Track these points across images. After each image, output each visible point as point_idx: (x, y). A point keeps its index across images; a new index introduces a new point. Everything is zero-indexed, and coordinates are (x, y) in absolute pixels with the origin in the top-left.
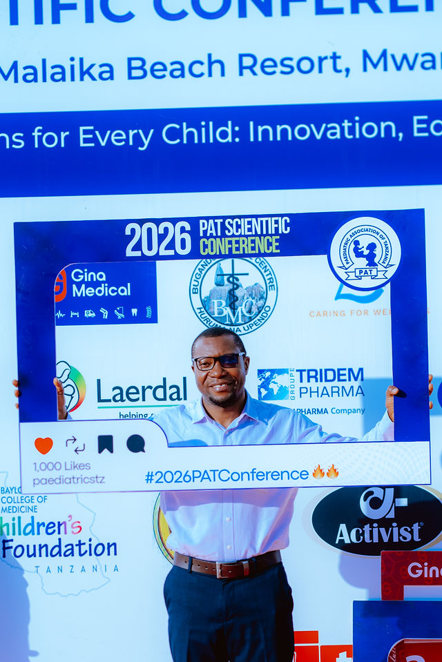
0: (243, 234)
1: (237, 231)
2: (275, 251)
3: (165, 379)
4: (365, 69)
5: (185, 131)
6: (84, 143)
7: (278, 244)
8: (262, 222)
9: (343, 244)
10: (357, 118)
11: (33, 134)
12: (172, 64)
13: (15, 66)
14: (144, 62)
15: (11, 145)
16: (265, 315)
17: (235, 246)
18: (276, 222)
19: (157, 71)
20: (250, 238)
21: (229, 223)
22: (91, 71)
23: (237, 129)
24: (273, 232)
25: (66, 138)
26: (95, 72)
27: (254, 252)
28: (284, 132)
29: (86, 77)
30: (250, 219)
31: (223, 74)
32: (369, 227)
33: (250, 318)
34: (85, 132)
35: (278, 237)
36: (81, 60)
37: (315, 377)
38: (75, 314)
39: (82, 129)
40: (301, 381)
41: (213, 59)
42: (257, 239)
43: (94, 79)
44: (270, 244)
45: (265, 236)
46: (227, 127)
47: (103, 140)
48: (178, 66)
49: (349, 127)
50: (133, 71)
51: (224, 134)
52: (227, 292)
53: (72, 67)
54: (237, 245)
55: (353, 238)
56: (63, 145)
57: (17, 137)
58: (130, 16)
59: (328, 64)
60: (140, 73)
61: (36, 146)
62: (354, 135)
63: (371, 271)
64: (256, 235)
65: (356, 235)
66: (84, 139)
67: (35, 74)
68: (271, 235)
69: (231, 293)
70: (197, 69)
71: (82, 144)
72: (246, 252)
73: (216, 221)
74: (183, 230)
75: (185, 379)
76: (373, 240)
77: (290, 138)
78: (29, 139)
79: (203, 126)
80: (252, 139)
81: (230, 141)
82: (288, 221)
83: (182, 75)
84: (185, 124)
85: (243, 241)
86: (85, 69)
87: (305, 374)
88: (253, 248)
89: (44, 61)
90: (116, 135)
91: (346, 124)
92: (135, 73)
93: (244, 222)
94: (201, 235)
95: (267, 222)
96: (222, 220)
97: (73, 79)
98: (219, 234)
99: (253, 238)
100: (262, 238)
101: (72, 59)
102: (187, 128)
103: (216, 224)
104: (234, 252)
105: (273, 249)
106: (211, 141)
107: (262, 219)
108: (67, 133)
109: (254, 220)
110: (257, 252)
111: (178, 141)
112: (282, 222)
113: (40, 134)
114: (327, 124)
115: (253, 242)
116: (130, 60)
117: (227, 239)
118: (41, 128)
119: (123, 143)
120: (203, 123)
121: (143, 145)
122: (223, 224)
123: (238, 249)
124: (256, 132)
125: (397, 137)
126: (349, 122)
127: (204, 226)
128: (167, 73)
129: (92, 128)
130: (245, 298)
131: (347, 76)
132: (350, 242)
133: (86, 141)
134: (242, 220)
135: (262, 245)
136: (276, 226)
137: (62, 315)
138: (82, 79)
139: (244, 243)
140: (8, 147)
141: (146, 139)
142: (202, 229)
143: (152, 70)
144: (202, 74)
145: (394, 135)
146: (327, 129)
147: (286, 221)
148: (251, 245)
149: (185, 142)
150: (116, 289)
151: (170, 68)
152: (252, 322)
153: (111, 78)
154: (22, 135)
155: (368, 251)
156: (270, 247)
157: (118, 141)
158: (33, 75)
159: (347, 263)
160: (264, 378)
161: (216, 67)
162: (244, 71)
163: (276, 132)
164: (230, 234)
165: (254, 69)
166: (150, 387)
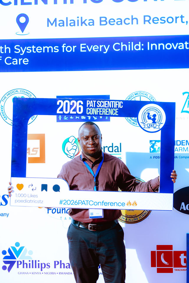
0: (104, 107)
1: (102, 106)
2: (116, 115)
3: (113, 144)
5: (122, 46)
6: (82, 50)
7: (117, 112)
8: (112, 103)
9: (143, 114)
11: (62, 47)
12: (117, 19)
13: (55, 20)
14: (106, 19)
15: (53, 51)
17: (100, 111)
18: (117, 103)
19: (111, 22)
20: (107, 109)
21: (99, 102)
22: (85, 22)
23: (143, 45)
24: (116, 107)
25: (75, 48)
26: (87, 22)
27: (108, 114)
28: (161, 46)
29: (83, 24)
31: (137, 23)
32: (153, 108)
34: (83, 46)
35: (118, 109)
36: (82, 18)
38: (78, 117)
39: (81, 45)
41: (133, 18)
42: (109, 109)
43: (86, 25)
44: (114, 112)
45: (112, 108)
46: (139, 44)
47: (90, 49)
48: (120, 20)
49: (187, 44)
51: (137, 47)
53: (78, 20)
54: (101, 111)
55: (147, 111)
56: (74, 51)
57: (56, 48)
59: (179, 20)
60: (105, 23)
61: (63, 51)
63: (154, 125)
64: (109, 108)
65: (149, 111)
67: (63, 23)
68: (115, 108)
70: (127, 21)
71: (81, 51)
72: (105, 114)
73: (93, 101)
74: (80, 104)
75: (121, 144)
77: (164, 49)
78: (60, 49)
80: (148, 49)
81: (140, 50)
82: (122, 103)
83: (121, 24)
84: (122, 43)
86: (83, 21)
88: (108, 113)
89: (67, 18)
90: (95, 47)
92: (102, 23)
94: (87, 106)
95: (114, 103)
96: (96, 101)
97: (78, 25)
98: (94, 106)
99: (108, 109)
100: (112, 109)
101: (78, 17)
102: (123, 44)
103: (93, 102)
104: (100, 114)
106: (132, 50)
107: (112, 102)
108: (76, 46)
109: (109, 102)
110: (109, 114)
111: (119, 50)
112: (120, 103)
113: (65, 47)
114: (179, 43)
115: (108, 110)
116: (101, 18)
117: (97, 109)
118: (65, 44)
119: (98, 50)
120: (129, 43)
121: (105, 51)
122: (96, 103)
123: (101, 113)
124: (150, 46)
126: (187, 42)
127: (88, 103)
128: (115, 23)
129: (85, 44)
131: (187, 24)
132: (146, 113)
133: (83, 49)
134: (104, 101)
135: (111, 112)
136: (117, 105)
137: (73, 118)
138: (82, 25)
139: (104, 111)
140: (52, 52)
141: (107, 48)
142: (88, 104)
143: (109, 22)
144: (129, 23)
146: (178, 45)
147: (121, 103)
148: (107, 112)
149: (122, 50)
151: (116, 21)
153: (93, 25)
154: (58, 47)
156: (115, 113)
157: (95, 49)
158: (62, 24)
159: (145, 121)
160: (152, 144)
161: (135, 21)
162: (146, 22)
163: (158, 46)
164: (99, 107)
165: (150, 21)
166: (107, 147)
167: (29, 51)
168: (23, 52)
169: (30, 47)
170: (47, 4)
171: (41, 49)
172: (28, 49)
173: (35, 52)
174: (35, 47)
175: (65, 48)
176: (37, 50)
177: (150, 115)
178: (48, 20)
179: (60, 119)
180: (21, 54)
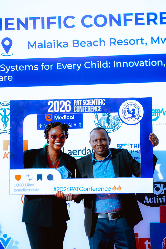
0: (89, 105)
1: (87, 104)
2: (100, 111)
3: (86, 147)
4: (152, 43)
5: (92, 64)
6: (58, 68)
7: (101, 109)
8: (95, 101)
9: (123, 109)
10: (150, 59)
11: (41, 65)
12: (88, 42)
13: (35, 43)
14: (78, 41)
15: (34, 69)
16: (119, 125)
17: (86, 109)
18: (100, 101)
19: (82, 44)
21: (84, 101)
22: (60, 44)
23: (109, 63)
24: (99, 105)
25: (52, 66)
26: (62, 45)
27: (92, 111)
28: (125, 64)
29: (59, 46)
30: (91, 100)
31: (105, 45)
32: (132, 103)
33: (114, 126)
34: (59, 65)
35: (101, 106)
36: (57, 41)
37: (136, 146)
39: (57, 64)
40: (132, 148)
41: (101, 40)
42: (94, 107)
43: (61, 47)
44: (98, 108)
45: (96, 106)
46: (106, 63)
47: (65, 67)
48: (90, 43)
49: (147, 62)
50: (74, 44)
51: (105, 65)
52: (106, 118)
53: (54, 43)
55: (127, 107)
56: (51, 69)
57: (36, 67)
58: (73, 26)
59: (140, 42)
60: (77, 45)
61: (42, 69)
62: (149, 65)
63: (133, 118)
65: (128, 106)
66: (58, 67)
67: (42, 45)
69: (108, 118)
70: (96, 43)
71: (58, 69)
72: (90, 111)
73: (79, 100)
74: (68, 103)
76: (134, 108)
77: (127, 66)
78: (40, 67)
79: (98, 62)
80: (114, 67)
81: (107, 67)
82: (105, 101)
83: (91, 46)
84: (92, 62)
85: (89, 107)
86: (58, 44)
87: (133, 145)
89: (45, 41)
90: (69, 66)
91: (146, 61)
92: (75, 45)
93: (89, 101)
95: (97, 101)
96: (81, 100)
97: (54, 47)
98: (81, 105)
99: (92, 106)
101: (54, 40)
102: (93, 63)
104: (86, 111)
105: (99, 110)
106: (101, 67)
108: (53, 65)
109: (93, 100)
110: (94, 111)
111: (90, 67)
112: (102, 101)
113: (44, 65)
114: (140, 61)
115: (92, 108)
116: (73, 41)
117: (83, 107)
118: (44, 63)
119: (71, 68)
120: (98, 61)
121: (78, 69)
122: (82, 102)
124: (116, 64)
125: (163, 66)
126: (147, 61)
127: (75, 102)
128: (86, 45)
129: (61, 63)
130: (113, 120)
131: (146, 45)
132: (126, 108)
133: (59, 67)
135: (96, 110)
138: (57, 47)
140: (33, 70)
141: (79, 67)
143: (81, 44)
144: (98, 45)
145: (162, 65)
146: (139, 63)
149: (92, 68)
150: (69, 117)
151: (87, 43)
152: (115, 128)
153: (67, 47)
155: (132, 112)
156: (98, 110)
157: (69, 67)
158: (41, 46)
159: (125, 115)
160: (119, 147)
161: (102, 43)
162: (112, 44)
163: (122, 64)
164: (84, 105)
165: (115, 43)
166: (81, 150)
167: (13, 69)
168: (8, 70)
169: (14, 66)
170: (28, 29)
171: (23, 68)
172: (11, 68)
173: (18, 70)
174: (18, 66)
175: (44, 67)
176: (20, 68)
177: (129, 110)
178: (29, 43)
179: (40, 127)
180: (6, 72)
